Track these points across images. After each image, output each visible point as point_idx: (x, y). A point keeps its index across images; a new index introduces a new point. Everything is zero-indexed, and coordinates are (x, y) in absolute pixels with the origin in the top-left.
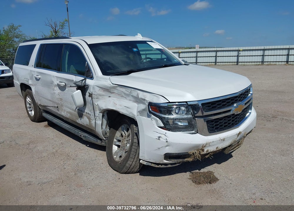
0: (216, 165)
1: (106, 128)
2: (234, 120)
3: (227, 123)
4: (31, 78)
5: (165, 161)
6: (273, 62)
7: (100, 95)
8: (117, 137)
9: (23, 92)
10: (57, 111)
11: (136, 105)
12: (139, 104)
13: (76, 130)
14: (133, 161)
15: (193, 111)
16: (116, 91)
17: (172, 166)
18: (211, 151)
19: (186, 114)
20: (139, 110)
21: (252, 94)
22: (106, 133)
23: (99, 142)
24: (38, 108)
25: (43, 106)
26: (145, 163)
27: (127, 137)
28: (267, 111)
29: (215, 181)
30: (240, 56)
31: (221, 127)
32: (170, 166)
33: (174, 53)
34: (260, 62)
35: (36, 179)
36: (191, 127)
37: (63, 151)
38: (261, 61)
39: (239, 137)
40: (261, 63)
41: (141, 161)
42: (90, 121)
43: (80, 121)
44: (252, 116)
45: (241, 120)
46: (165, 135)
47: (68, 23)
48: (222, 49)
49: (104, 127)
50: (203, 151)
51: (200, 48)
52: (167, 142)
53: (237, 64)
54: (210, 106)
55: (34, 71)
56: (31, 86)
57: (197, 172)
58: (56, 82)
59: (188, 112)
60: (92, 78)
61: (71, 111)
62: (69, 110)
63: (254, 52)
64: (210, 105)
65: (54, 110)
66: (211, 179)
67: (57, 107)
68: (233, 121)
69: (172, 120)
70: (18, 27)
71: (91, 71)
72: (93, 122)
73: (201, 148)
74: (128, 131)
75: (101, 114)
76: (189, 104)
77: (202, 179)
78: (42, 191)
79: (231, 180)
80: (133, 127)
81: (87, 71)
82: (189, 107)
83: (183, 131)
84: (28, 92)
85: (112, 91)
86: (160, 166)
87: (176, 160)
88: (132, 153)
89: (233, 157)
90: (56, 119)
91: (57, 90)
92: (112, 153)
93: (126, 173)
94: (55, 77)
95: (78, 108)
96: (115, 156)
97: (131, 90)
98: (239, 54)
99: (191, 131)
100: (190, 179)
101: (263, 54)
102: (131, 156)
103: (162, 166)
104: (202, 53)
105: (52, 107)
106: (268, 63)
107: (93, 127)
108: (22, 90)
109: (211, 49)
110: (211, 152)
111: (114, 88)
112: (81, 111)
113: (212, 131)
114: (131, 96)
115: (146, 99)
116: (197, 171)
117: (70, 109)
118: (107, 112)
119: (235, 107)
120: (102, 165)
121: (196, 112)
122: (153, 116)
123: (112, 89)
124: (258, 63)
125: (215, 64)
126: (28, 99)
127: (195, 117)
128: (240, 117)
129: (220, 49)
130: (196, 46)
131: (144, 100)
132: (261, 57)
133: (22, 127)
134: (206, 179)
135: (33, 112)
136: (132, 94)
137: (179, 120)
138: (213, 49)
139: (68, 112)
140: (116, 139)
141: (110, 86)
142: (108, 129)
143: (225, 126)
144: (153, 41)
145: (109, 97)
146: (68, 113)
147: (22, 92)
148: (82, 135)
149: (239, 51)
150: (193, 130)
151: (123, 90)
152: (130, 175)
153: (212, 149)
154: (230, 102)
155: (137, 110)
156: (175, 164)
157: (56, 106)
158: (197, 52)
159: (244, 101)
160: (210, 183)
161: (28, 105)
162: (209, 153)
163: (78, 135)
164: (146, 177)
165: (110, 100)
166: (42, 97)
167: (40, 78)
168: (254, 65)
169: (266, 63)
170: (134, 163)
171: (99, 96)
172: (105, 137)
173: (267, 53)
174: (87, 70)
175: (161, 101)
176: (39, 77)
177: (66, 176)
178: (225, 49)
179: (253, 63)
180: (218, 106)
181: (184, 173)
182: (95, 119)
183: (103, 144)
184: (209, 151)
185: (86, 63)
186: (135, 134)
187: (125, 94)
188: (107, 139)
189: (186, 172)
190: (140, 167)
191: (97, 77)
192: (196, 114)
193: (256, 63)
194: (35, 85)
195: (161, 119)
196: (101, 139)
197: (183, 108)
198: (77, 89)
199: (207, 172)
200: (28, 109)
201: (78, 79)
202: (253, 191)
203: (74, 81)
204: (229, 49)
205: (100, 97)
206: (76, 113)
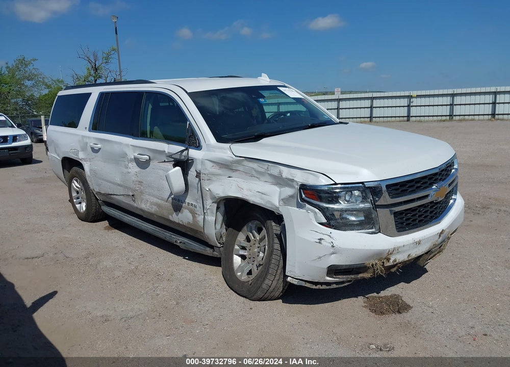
0: (402, 284)
1: (221, 228)
2: (434, 211)
3: (423, 216)
4: (84, 149)
5: (329, 279)
6: (469, 115)
7: (214, 175)
8: (240, 242)
9: (66, 172)
10: (132, 203)
11: (276, 189)
12: (282, 187)
13: (166, 232)
14: (274, 280)
15: (373, 197)
16: (240, 168)
17: (337, 286)
18: (400, 261)
19: (362, 202)
20: (282, 197)
21: (456, 169)
22: (221, 237)
23: (208, 252)
24: (93, 198)
25: (104, 194)
26: (295, 282)
27: (257, 242)
28: (471, 197)
29: (406, 309)
30: (412, 106)
31: (414, 223)
32: (334, 286)
33: (317, 101)
34: (446, 116)
35: (115, 311)
36: (369, 223)
37: (148, 267)
38: (449, 114)
39: (441, 238)
40: (448, 118)
41: (289, 279)
42: (194, 217)
43: (175, 218)
44: (458, 204)
45: (443, 211)
46: (330, 236)
47: (116, 54)
48: (382, 95)
49: (218, 226)
50: (388, 262)
51: (342, 93)
52: (333, 246)
53: (408, 120)
54: (399, 189)
55: (89, 137)
56: (83, 163)
57: (376, 297)
58: (132, 154)
59: (364, 199)
60: (198, 147)
61: (160, 201)
62: (156, 200)
63: (436, 99)
64: (398, 187)
65: (126, 201)
66: (399, 307)
67: (133, 195)
68: (431, 212)
69: (340, 212)
70: (32, 62)
71: (197, 135)
72: (200, 219)
73: (385, 256)
74: (259, 231)
75: (215, 205)
76: (366, 186)
77: (386, 307)
78: (131, 329)
79: (432, 307)
80: (271, 225)
81: (190, 137)
82: (368, 191)
83: (358, 230)
84: (77, 172)
85: (234, 168)
86: (319, 287)
87: (345, 276)
88: (272, 266)
89: (428, 272)
90: (128, 217)
91: (134, 168)
92: (233, 268)
93: (260, 300)
94: (131, 147)
95: (173, 196)
96: (240, 274)
97: (269, 165)
98: (410, 102)
99: (370, 229)
100: (365, 307)
101: (451, 103)
102: (270, 272)
103: (322, 286)
104: (348, 102)
105: (123, 195)
106: (461, 117)
107: (200, 226)
108: (64, 168)
109: (363, 95)
110: (400, 263)
111: (238, 162)
112: (179, 201)
113: (401, 229)
114: (267, 175)
115: (295, 179)
116: (375, 294)
117: (159, 199)
118: (224, 201)
119: (436, 190)
120: (217, 288)
121: (377, 199)
122: (308, 206)
123: (234, 165)
124: (444, 118)
125: (370, 121)
126: (76, 184)
127: (376, 207)
128: (441, 206)
129: (378, 95)
130: (336, 90)
131: (292, 180)
132: (449, 107)
133: (68, 231)
134: (391, 306)
135: (84, 205)
136: (269, 172)
137: (352, 211)
138: (367, 95)
139: (152, 204)
140: (238, 246)
141: (231, 159)
142: (225, 230)
143: (420, 221)
144: (286, 85)
145: (230, 177)
146: (154, 205)
147: (63, 171)
148: (178, 240)
149: (410, 97)
150: (372, 228)
151: (255, 165)
152: (267, 302)
153: (401, 257)
154: (427, 182)
155: (280, 196)
156: (343, 282)
157: (131, 194)
158: (339, 100)
159: (447, 182)
160: (399, 312)
161: (74, 194)
162: (397, 264)
163: (170, 241)
164: (293, 305)
165: (230, 183)
166: (103, 179)
167: (100, 149)
168: (438, 121)
169: (458, 118)
170: (275, 283)
171: (212, 177)
172: (219, 243)
173: (458, 100)
174: (190, 134)
175: (323, 181)
176: (99, 146)
177: (162, 307)
178: (386, 94)
179: (435, 118)
180: (410, 189)
181: (355, 299)
182: (204, 213)
183: (216, 254)
184: (397, 261)
185: (188, 123)
186: (275, 236)
187: (257, 171)
188: (223, 247)
189: (356, 296)
190: (283, 289)
191: (208, 145)
192: (377, 201)
193: (440, 118)
194: (90, 159)
195: (322, 210)
196: (212, 247)
197: (356, 193)
198: (175, 166)
199: (391, 296)
200: (75, 200)
201: (175, 148)
202: (471, 324)
203: (166, 152)
204: (394, 94)
205: (214, 178)
206: (169, 205)
